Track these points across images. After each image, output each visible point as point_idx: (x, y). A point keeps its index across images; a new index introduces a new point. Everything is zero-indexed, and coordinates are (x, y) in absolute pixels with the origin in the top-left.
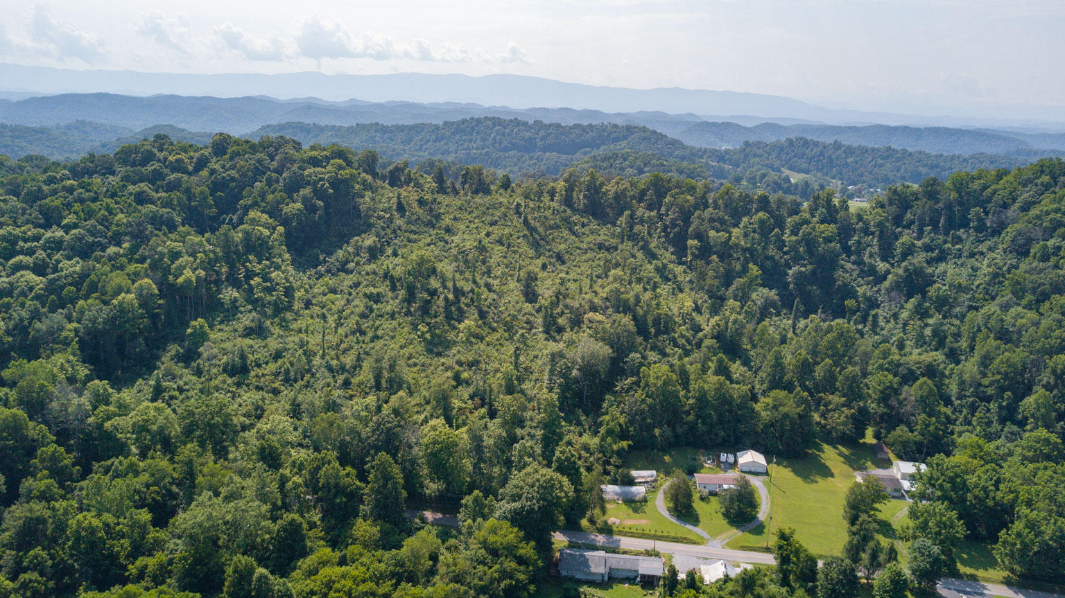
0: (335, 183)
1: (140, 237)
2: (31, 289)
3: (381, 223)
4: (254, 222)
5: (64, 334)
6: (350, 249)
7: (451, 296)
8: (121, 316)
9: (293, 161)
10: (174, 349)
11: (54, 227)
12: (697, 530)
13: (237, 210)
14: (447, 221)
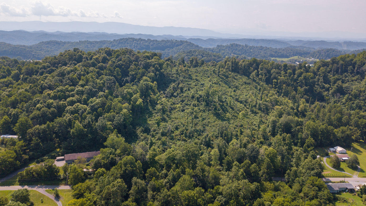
6: (172, 89)
12: (346, 173)
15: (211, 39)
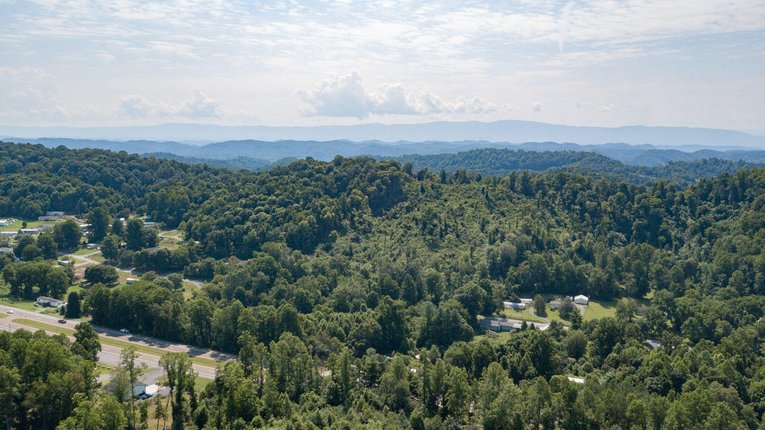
0: (392, 178)
1: (307, 199)
2: (266, 219)
3: (413, 197)
4: (355, 193)
5: (280, 236)
6: (398, 209)
7: (443, 228)
8: (301, 230)
9: (372, 168)
10: (321, 245)
11: (272, 195)
12: (545, 319)
13: (347, 190)
14: (445, 196)
15: (707, 150)
